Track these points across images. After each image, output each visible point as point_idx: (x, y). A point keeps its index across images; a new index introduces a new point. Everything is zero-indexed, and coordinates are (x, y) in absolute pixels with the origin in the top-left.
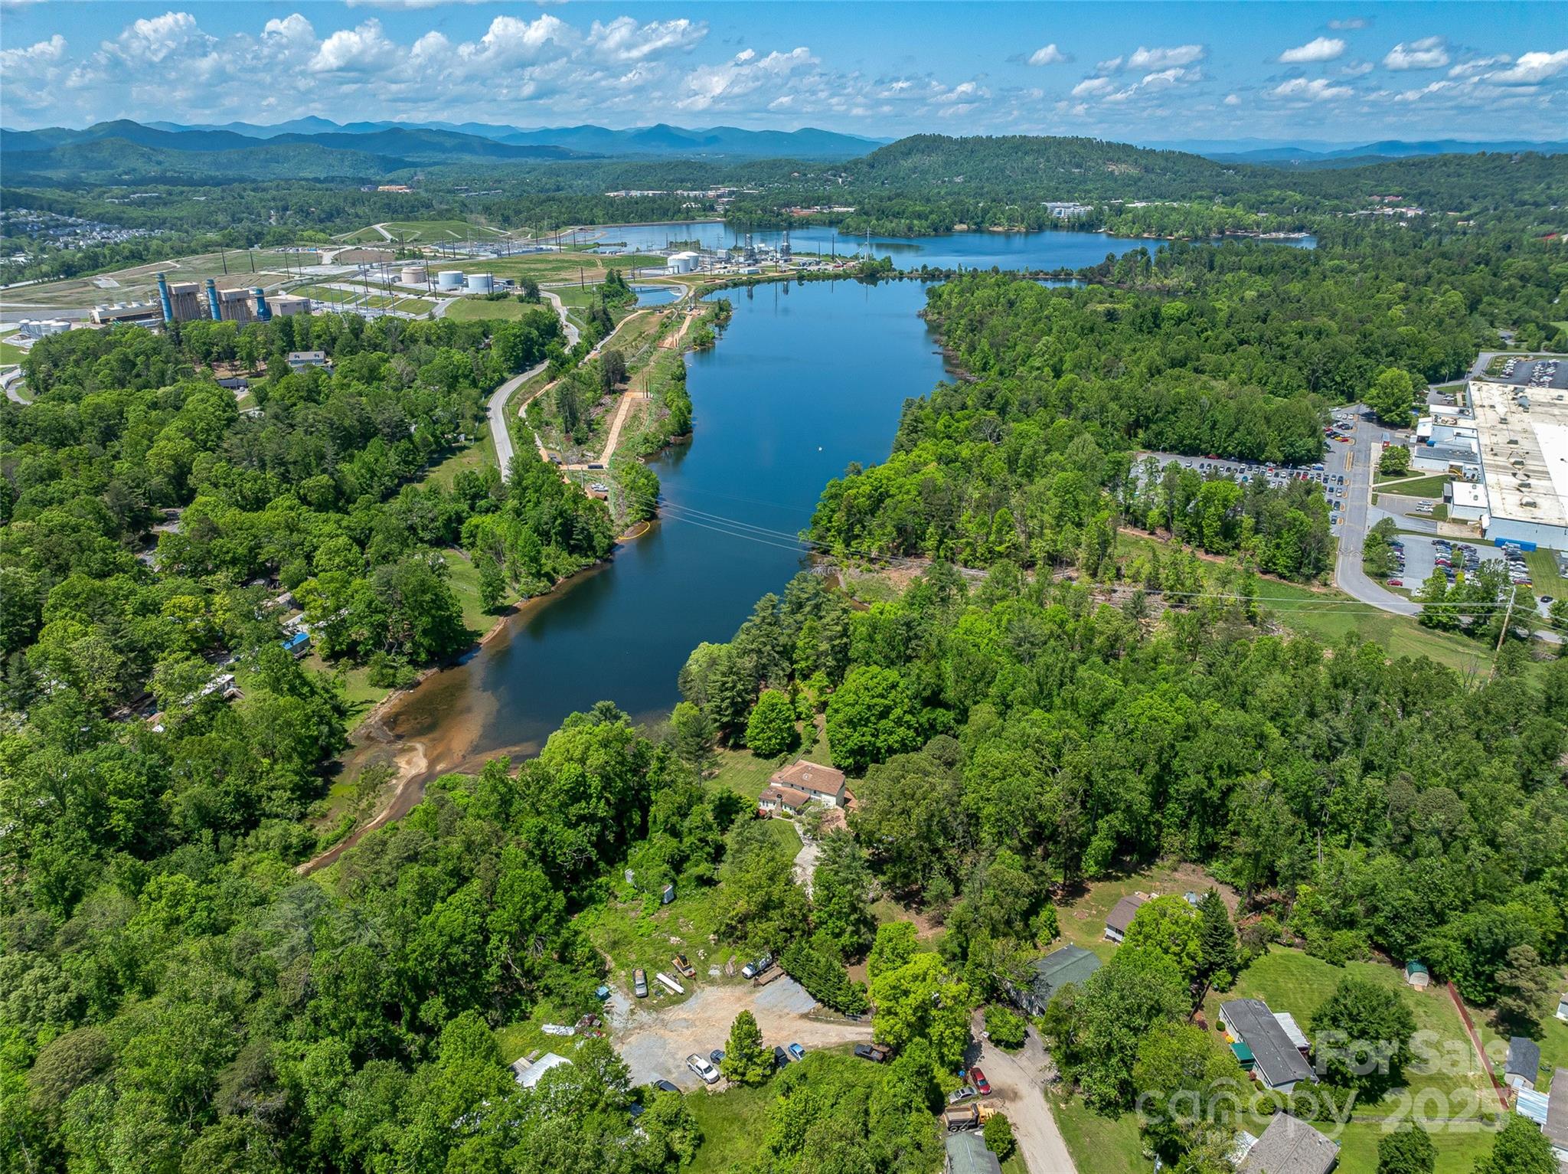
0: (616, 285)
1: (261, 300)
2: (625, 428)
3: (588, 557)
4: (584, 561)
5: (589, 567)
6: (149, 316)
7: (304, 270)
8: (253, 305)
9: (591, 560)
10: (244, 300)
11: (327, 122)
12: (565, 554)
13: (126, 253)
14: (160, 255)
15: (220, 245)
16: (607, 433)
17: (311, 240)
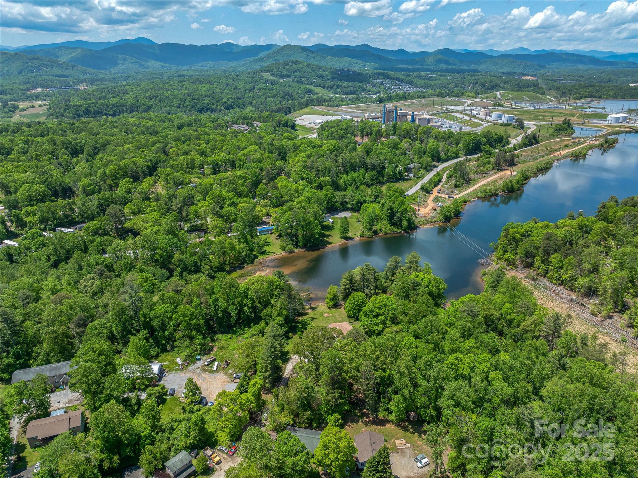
0: (566, 126)
1: (413, 116)
2: (484, 185)
3: (398, 228)
4: (396, 230)
5: (397, 233)
6: (378, 118)
7: (448, 107)
8: (409, 118)
9: (399, 230)
10: (406, 116)
11: (527, 49)
12: (389, 225)
13: (401, 96)
14: (413, 97)
15: (435, 95)
16: (474, 185)
17: (468, 96)
